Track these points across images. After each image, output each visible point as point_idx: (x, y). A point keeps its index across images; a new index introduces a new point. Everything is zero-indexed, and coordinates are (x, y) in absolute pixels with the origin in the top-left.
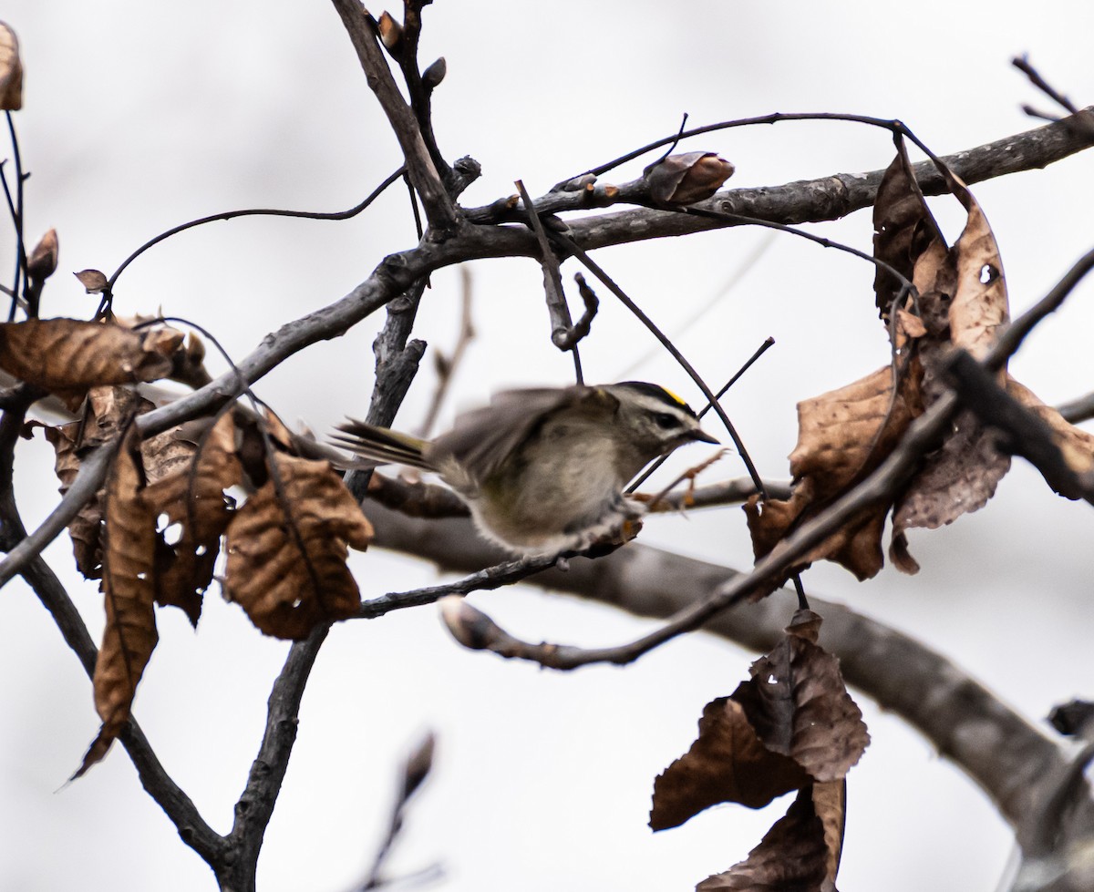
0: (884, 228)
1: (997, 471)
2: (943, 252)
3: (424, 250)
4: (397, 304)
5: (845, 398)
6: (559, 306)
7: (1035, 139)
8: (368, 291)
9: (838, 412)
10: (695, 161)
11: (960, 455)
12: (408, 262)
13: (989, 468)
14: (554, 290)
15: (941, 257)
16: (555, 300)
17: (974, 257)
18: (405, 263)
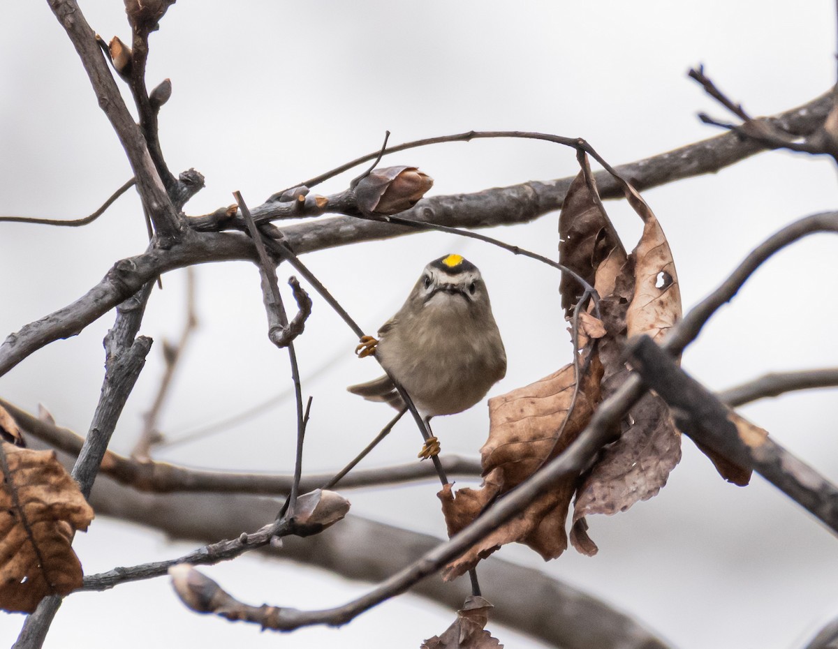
0: (569, 237)
1: (668, 462)
2: (623, 260)
3: (152, 256)
4: (127, 305)
5: (531, 395)
6: (276, 306)
7: (708, 147)
8: (101, 294)
9: (525, 408)
10: (397, 175)
11: (636, 446)
12: (137, 267)
13: (662, 459)
14: (271, 291)
15: (620, 264)
16: (272, 301)
17: (649, 264)
18: (135, 268)
